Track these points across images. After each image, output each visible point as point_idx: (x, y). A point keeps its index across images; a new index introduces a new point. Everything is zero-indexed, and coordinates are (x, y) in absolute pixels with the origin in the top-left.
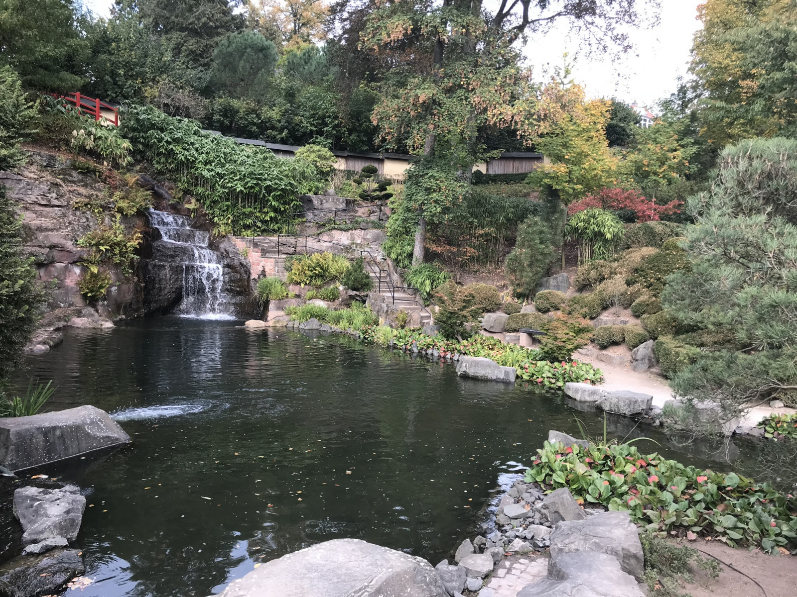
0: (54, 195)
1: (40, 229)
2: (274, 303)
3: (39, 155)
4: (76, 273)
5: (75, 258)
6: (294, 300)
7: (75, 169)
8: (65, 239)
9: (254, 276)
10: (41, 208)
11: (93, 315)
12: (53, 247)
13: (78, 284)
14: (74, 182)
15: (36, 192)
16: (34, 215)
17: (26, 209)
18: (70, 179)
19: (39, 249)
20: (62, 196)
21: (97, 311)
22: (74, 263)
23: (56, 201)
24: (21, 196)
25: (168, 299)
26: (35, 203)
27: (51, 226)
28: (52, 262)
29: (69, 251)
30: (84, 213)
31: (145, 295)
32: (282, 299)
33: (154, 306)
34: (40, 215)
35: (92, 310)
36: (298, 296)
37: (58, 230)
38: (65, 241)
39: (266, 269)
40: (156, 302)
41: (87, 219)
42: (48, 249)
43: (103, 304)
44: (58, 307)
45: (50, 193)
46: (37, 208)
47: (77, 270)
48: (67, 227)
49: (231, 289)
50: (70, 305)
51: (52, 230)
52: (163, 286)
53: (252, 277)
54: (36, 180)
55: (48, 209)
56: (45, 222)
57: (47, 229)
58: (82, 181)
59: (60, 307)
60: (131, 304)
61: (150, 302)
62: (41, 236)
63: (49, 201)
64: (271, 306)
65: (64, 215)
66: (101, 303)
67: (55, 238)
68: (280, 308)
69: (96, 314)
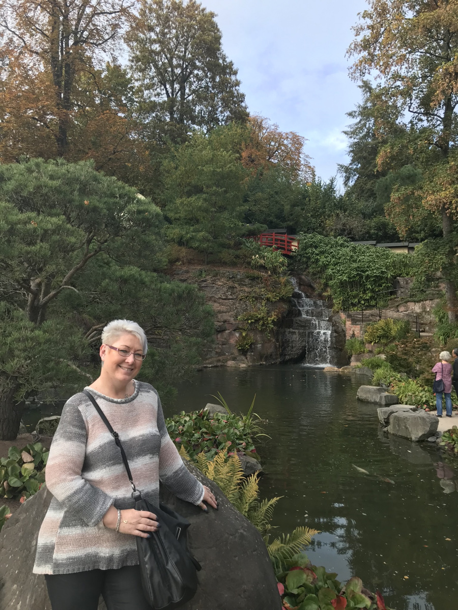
0: (230, 293)
1: (220, 312)
2: (355, 357)
3: (229, 272)
4: (236, 336)
5: (234, 328)
6: (367, 355)
7: (248, 277)
8: (230, 317)
9: (348, 338)
10: (223, 301)
11: (243, 360)
12: (225, 321)
13: (237, 342)
14: (245, 285)
15: (221, 292)
16: (219, 305)
17: (215, 301)
18: (244, 283)
19: (218, 323)
20: (234, 293)
21: (247, 358)
22: (235, 330)
23: (230, 296)
24: (213, 295)
25: (297, 353)
26: (220, 298)
27: (225, 310)
28: (225, 330)
29: (231, 324)
30: (244, 302)
31: (282, 351)
32: (361, 353)
33: (287, 357)
34: (222, 304)
35: (244, 358)
36: (370, 352)
37: (229, 312)
38: (230, 318)
39: (355, 333)
40: (289, 355)
41: (246, 305)
42: (223, 323)
43: (251, 354)
44: (225, 355)
45: (227, 292)
46: (221, 301)
47: (237, 335)
48: (234, 310)
49: (336, 347)
50: (231, 354)
51: (226, 312)
52: (294, 345)
53: (347, 339)
54: (221, 285)
55: (226, 301)
56: (223, 308)
57: (223, 312)
58: (250, 284)
59: (226, 355)
60: (271, 355)
61: (285, 355)
62: (219, 316)
63: (227, 297)
64: (352, 358)
65: (234, 304)
66: (249, 354)
67: (226, 317)
68: (358, 360)
69: (246, 360)
